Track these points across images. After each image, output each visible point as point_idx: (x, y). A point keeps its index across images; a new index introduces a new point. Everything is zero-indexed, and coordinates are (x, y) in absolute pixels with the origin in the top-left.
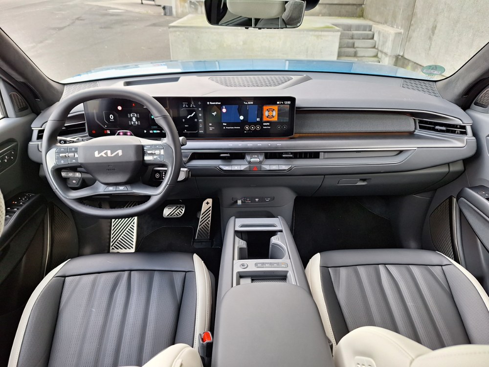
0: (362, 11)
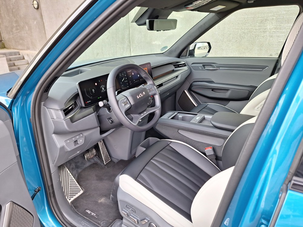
0: (3, 44)
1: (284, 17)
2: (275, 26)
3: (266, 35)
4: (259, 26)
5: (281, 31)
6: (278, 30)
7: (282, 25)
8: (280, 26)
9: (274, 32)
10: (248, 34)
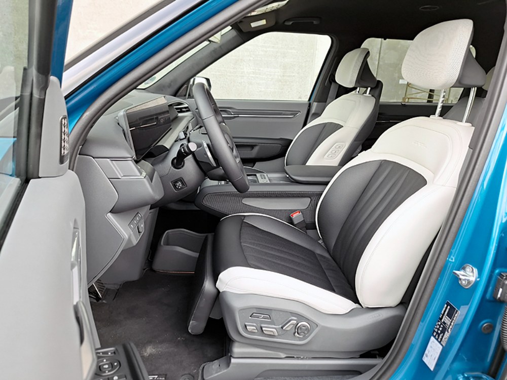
1: (263, 59)
2: (253, 69)
3: (244, 82)
4: (234, 68)
5: (261, 76)
6: (257, 76)
7: (262, 69)
8: (259, 70)
9: (253, 77)
10: (220, 78)
